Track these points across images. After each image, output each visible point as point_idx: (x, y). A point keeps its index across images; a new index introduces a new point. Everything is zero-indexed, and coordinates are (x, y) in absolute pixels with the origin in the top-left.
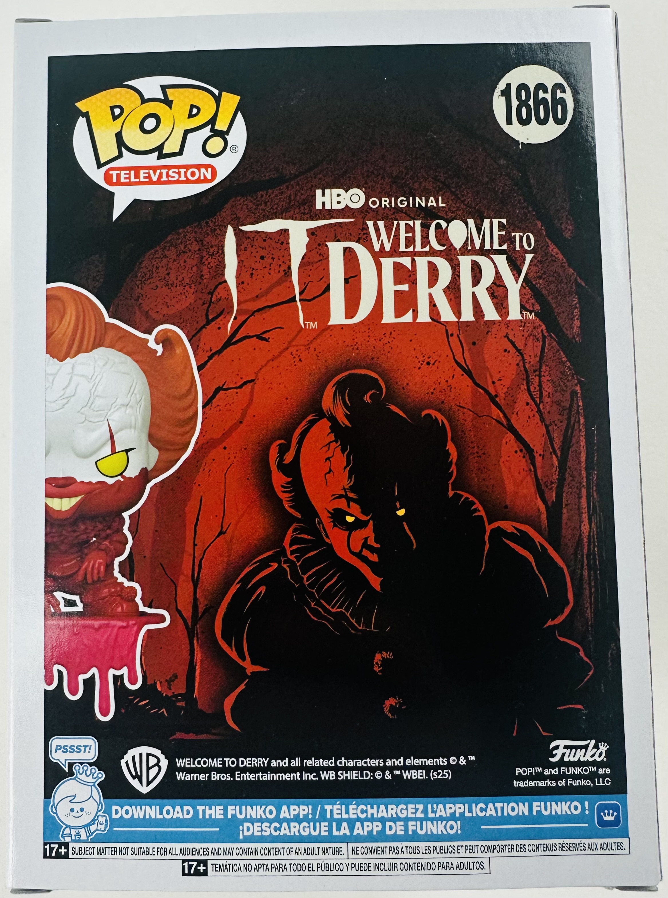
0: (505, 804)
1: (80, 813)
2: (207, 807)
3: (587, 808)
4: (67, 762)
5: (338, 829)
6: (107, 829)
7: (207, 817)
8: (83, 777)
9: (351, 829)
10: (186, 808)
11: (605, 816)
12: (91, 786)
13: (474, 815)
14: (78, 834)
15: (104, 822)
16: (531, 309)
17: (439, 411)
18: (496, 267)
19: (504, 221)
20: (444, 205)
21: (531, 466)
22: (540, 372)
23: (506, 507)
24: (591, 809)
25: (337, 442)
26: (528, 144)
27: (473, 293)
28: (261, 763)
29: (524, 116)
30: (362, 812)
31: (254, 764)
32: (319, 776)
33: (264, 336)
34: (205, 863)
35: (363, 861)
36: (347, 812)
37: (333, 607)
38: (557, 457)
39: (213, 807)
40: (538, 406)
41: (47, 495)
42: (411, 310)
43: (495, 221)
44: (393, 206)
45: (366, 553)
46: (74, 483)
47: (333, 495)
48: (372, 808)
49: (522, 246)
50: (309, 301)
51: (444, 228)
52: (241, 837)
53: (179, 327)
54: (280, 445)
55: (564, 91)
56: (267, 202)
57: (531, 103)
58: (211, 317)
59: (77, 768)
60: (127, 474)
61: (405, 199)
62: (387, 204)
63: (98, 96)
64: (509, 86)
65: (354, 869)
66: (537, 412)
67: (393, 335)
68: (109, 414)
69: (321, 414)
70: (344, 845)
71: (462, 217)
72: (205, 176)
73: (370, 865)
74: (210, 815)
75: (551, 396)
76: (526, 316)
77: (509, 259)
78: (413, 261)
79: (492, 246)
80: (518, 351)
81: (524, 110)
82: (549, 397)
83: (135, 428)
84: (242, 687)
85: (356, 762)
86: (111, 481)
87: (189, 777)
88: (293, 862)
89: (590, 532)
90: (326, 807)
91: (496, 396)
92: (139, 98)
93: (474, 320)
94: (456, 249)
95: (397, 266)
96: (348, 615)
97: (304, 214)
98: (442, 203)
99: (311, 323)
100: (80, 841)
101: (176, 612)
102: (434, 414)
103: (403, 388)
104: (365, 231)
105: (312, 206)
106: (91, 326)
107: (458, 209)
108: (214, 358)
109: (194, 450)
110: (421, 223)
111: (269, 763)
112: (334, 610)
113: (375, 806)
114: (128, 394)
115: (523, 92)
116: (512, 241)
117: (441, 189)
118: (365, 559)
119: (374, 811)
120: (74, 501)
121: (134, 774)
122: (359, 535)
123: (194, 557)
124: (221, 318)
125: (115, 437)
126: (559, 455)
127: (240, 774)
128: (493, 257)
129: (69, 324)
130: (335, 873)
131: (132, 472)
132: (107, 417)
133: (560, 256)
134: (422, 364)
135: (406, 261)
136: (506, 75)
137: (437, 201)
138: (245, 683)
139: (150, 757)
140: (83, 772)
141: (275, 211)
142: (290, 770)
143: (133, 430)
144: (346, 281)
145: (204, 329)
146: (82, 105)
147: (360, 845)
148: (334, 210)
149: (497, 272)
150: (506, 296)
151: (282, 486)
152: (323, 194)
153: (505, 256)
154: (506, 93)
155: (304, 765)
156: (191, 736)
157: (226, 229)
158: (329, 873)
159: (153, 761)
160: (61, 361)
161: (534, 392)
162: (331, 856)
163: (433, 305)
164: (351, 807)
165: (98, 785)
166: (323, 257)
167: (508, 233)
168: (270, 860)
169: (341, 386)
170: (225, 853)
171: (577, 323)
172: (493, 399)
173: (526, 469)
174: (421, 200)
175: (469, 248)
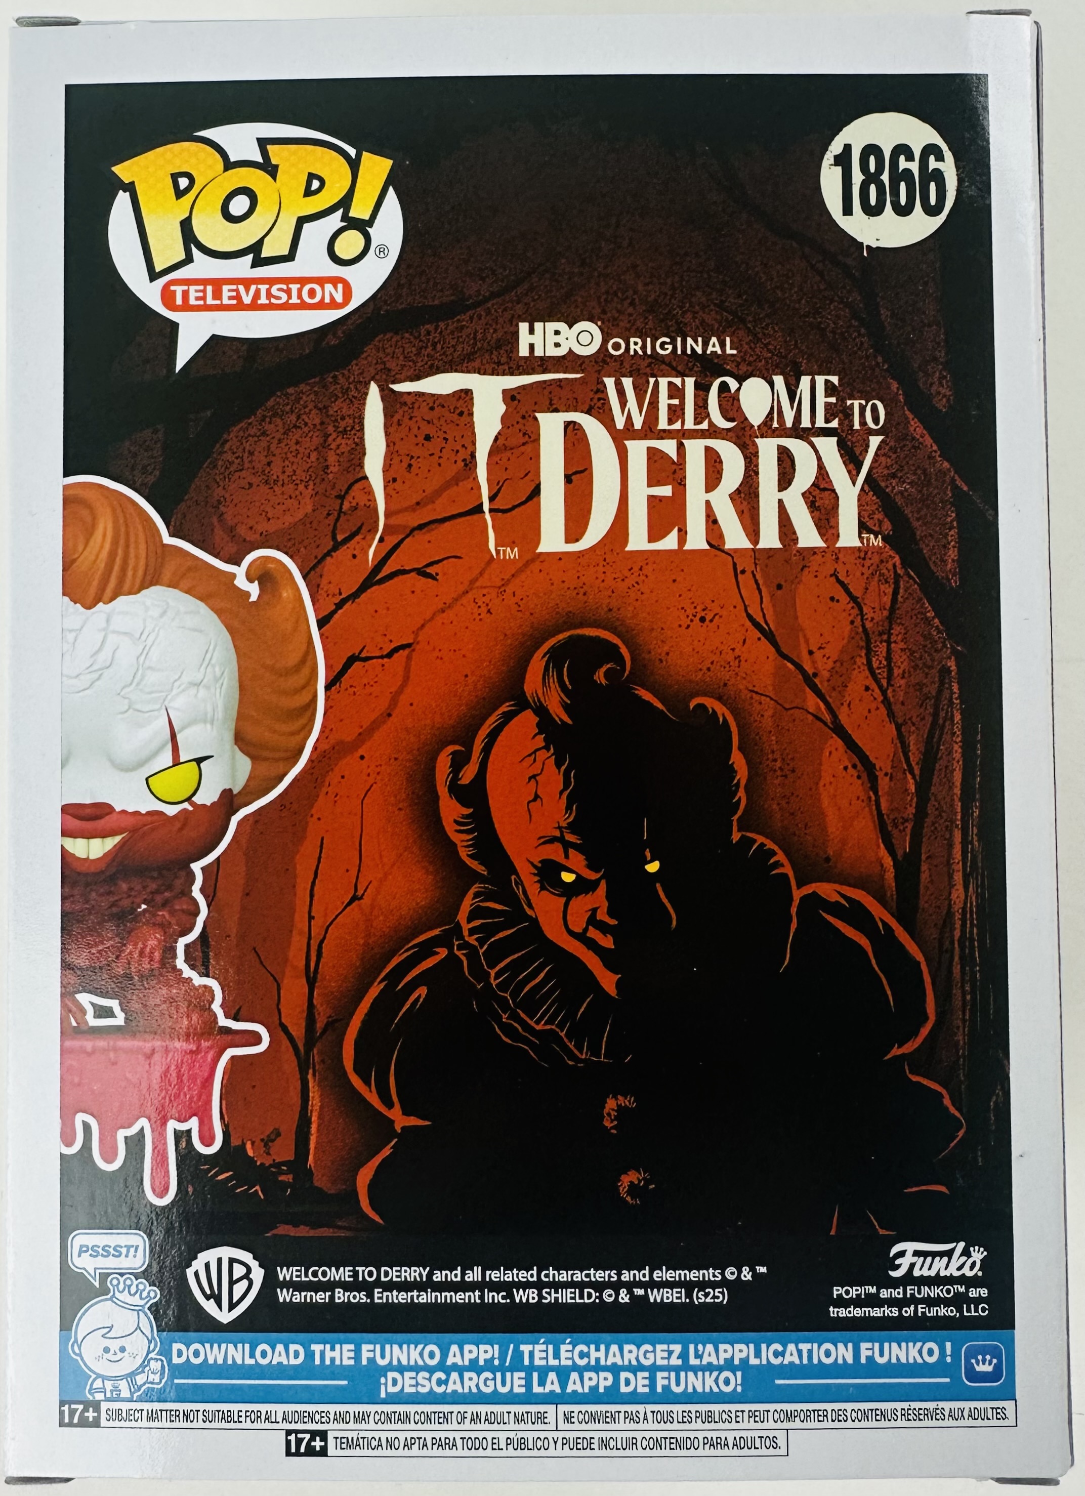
0: (815, 1346)
1: (120, 1355)
2: (328, 1346)
3: (949, 1352)
4: (98, 1271)
5: (542, 1383)
6: (164, 1381)
7: (328, 1362)
8: (124, 1297)
9: (563, 1383)
10: (293, 1347)
11: (978, 1364)
12: (138, 1311)
13: (764, 1362)
14: (116, 1388)
15: (159, 1368)
16: (876, 529)
17: (720, 699)
18: (819, 459)
19: (835, 379)
20: (734, 352)
21: (871, 793)
22: (890, 635)
23: (828, 860)
24: (955, 1354)
25: (548, 750)
26: (878, 248)
27: (780, 502)
28: (417, 1274)
29: (873, 201)
30: (582, 1355)
31: (405, 1277)
32: (510, 1296)
33: (428, 570)
34: (323, 1435)
35: (581, 1435)
36: (557, 1356)
37: (538, 1022)
38: (914, 777)
39: (338, 1347)
40: (884, 692)
41: (65, 833)
42: (676, 530)
43: (820, 380)
44: (649, 352)
45: (593, 933)
46: (108, 814)
47: (540, 838)
48: (598, 1349)
49: (863, 423)
50: (504, 511)
51: (733, 390)
52: (383, 1395)
53: (286, 553)
54: (454, 753)
55: (940, 158)
56: (436, 343)
57: (885, 177)
58: (340, 538)
59: (115, 1282)
60: (198, 799)
61: (668, 340)
62: (638, 348)
63: (151, 155)
64: (848, 148)
65: (566, 1447)
66: (882, 702)
67: (644, 572)
68: (169, 697)
69: (522, 704)
70: (551, 1409)
71: (764, 371)
72: (332, 298)
73: (592, 1441)
74: (333, 1360)
75: (906, 675)
76: (868, 540)
77: (841, 445)
78: (681, 447)
79: (813, 421)
80: (853, 599)
81: (873, 189)
82: (903, 677)
83: (212, 723)
84: (387, 1152)
85: (572, 1275)
86: (171, 810)
87: (298, 1298)
88: (466, 1435)
89: (965, 903)
90: (523, 1347)
91: (815, 675)
92: (221, 160)
93: (781, 546)
94: (753, 426)
95: (654, 455)
96: (562, 1034)
97: (499, 363)
98: (731, 348)
99: (509, 549)
100: (119, 1399)
101: (278, 1029)
102: (711, 703)
103: (661, 661)
104: (600, 395)
105: (512, 352)
106: (140, 551)
107: (759, 359)
108: (345, 607)
109: (310, 760)
110: (696, 382)
111: (430, 1275)
112: (538, 1028)
113: (602, 1347)
114: (201, 665)
115: (872, 159)
116: (847, 414)
117: (729, 324)
118: (591, 945)
119: (601, 1354)
120: (110, 843)
121: (208, 1292)
122: (581, 906)
123: (310, 938)
124: (358, 538)
125: (179, 737)
126: (917, 772)
127: (382, 1293)
128: (814, 440)
129: (102, 547)
130: (535, 1453)
131: (207, 796)
132: (166, 703)
133: (928, 440)
134: (692, 621)
135: (669, 447)
136: (845, 129)
137: (723, 345)
138: (393, 1143)
139: (235, 1265)
140: (124, 1289)
141: (450, 358)
142: (463, 1286)
143: (209, 726)
144: (568, 479)
145: (328, 558)
146: (123, 171)
147: (576, 1408)
148: (550, 357)
149: (821, 467)
150: (836, 506)
151: (456, 822)
152: (532, 331)
153: (836, 439)
154: (843, 160)
155: (488, 1279)
156: (303, 1231)
157: (368, 389)
158: (526, 1453)
159: (239, 1271)
160: (89, 608)
161: (879, 668)
162: (530, 1426)
163: (712, 521)
164: (563, 1348)
165: (149, 1309)
166: (530, 437)
167: (841, 400)
168: (429, 1432)
169: (556, 657)
170: (356, 1420)
171: (953, 554)
172: (809, 680)
173: (863, 796)
174: (696, 342)
175: (775, 425)
